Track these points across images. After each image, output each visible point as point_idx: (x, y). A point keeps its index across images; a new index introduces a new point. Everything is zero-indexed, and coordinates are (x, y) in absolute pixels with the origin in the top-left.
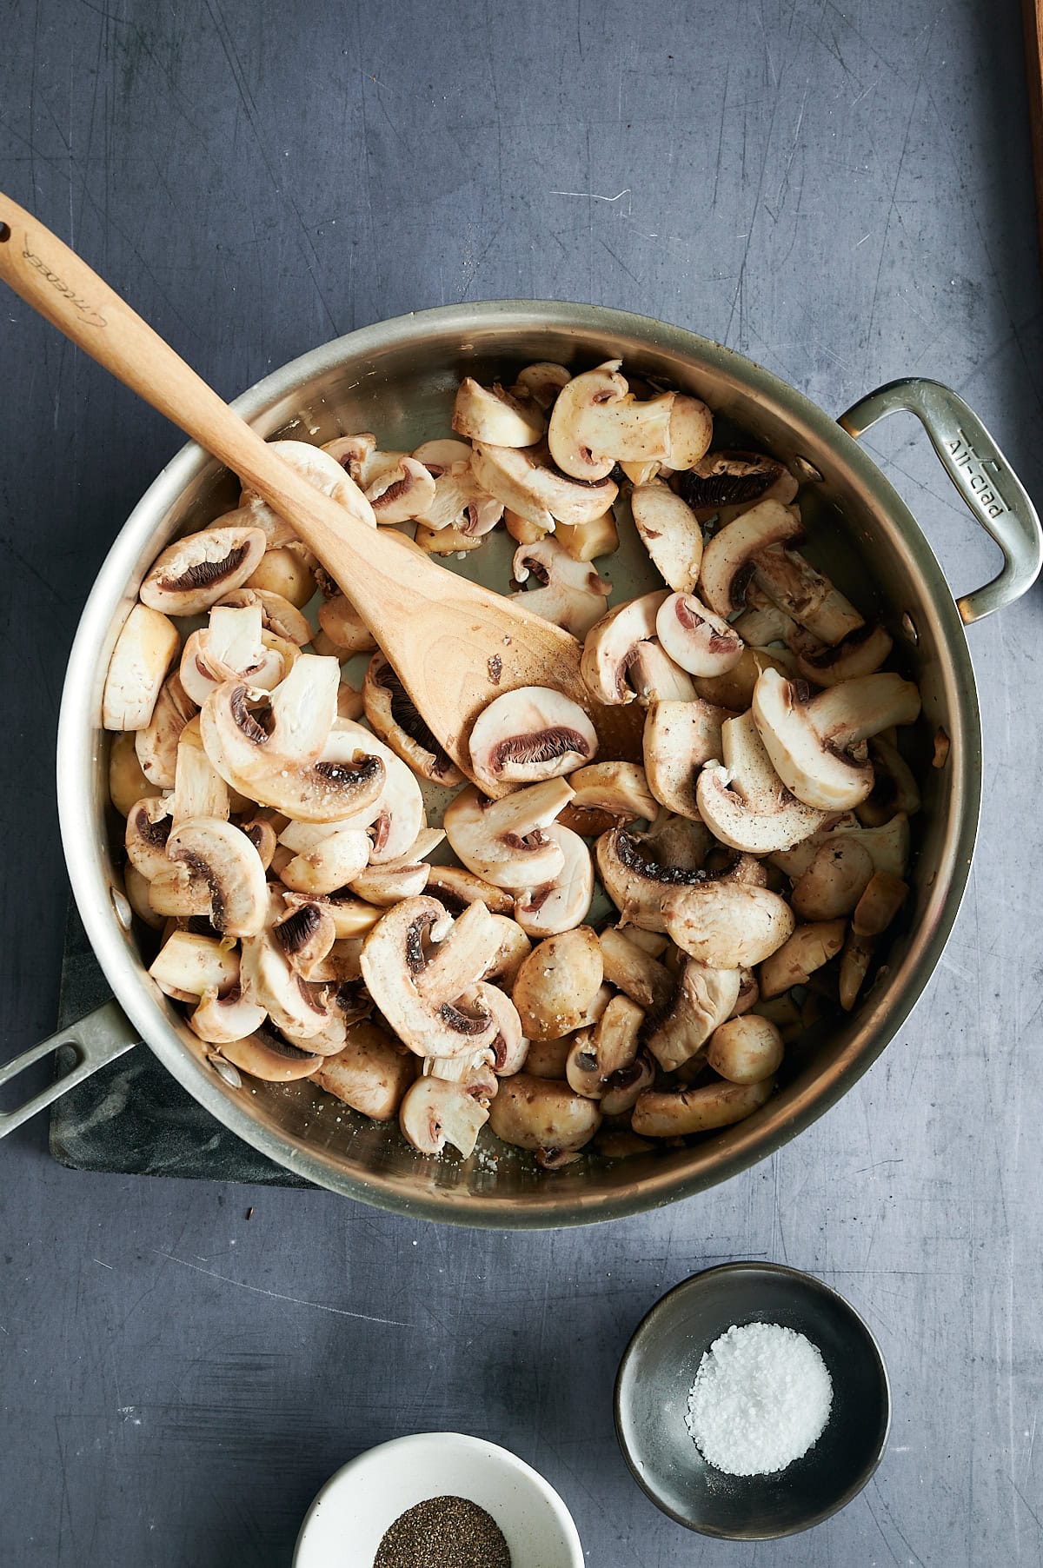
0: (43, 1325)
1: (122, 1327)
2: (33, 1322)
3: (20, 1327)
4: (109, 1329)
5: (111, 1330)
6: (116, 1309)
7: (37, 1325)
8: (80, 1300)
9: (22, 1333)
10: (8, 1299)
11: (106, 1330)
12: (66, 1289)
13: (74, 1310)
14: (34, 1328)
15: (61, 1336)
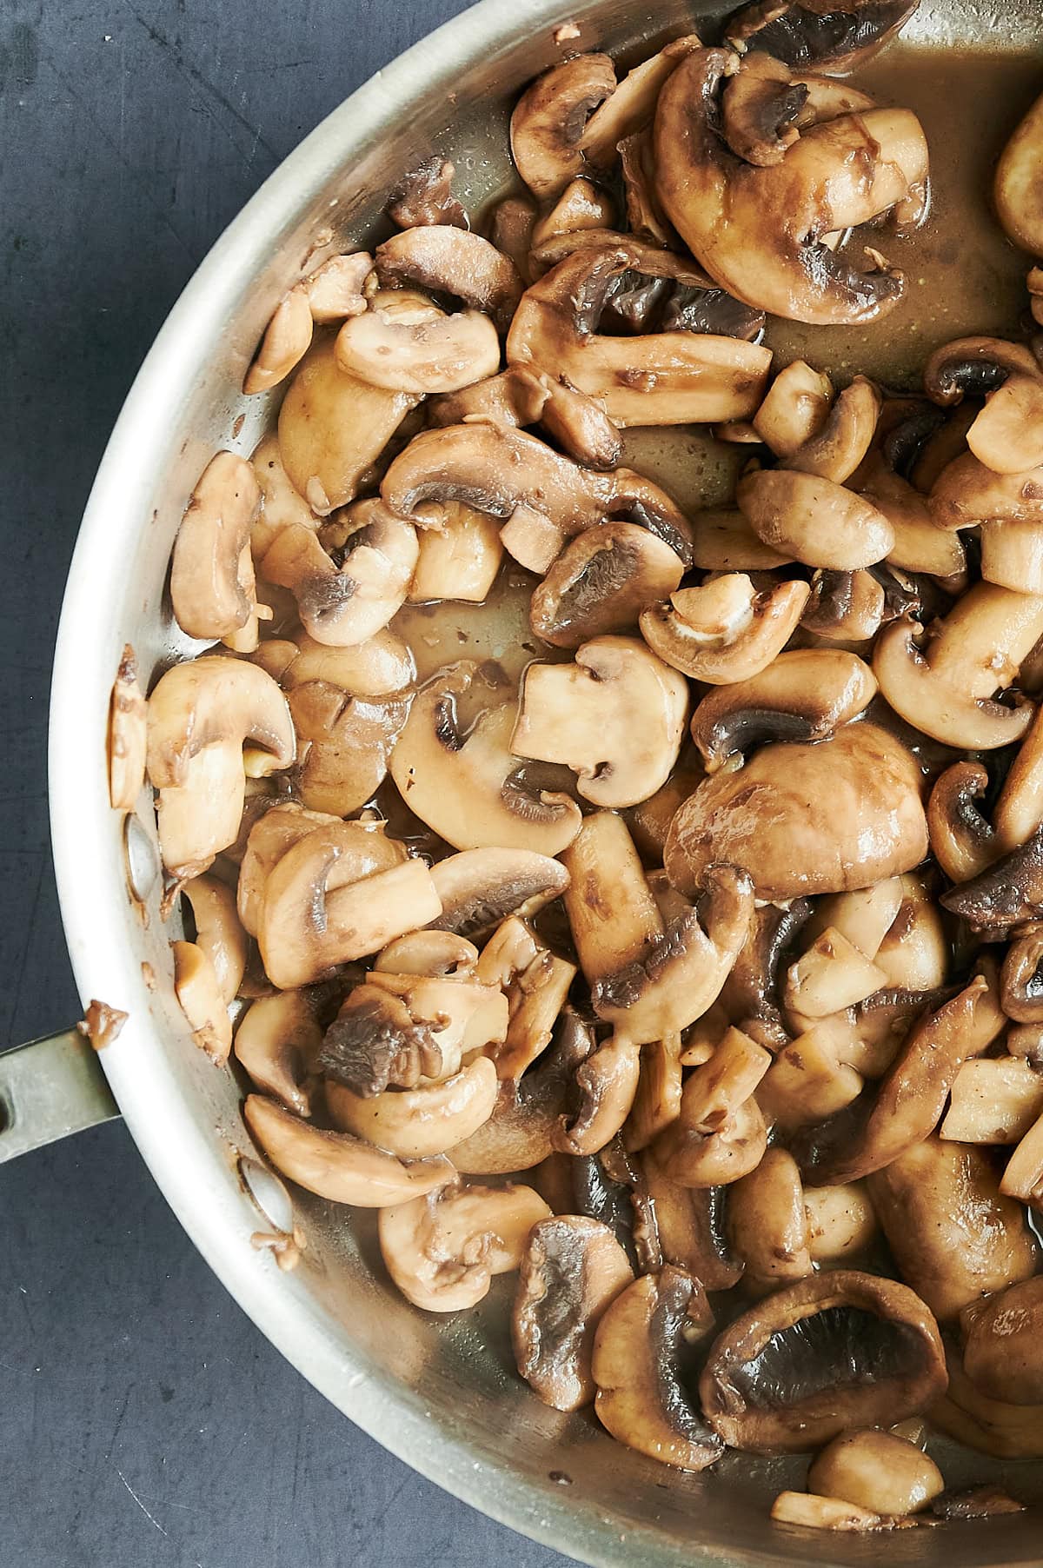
0: (232, 1519)
1: (379, 1522)
2: (214, 1512)
3: (187, 1522)
4: (355, 1526)
5: (360, 1527)
6: (370, 1488)
7: (220, 1516)
8: (301, 1473)
9: (192, 1533)
10: (166, 1468)
11: (350, 1527)
12: (275, 1450)
13: (290, 1489)
14: (216, 1523)
15: (265, 1539)
